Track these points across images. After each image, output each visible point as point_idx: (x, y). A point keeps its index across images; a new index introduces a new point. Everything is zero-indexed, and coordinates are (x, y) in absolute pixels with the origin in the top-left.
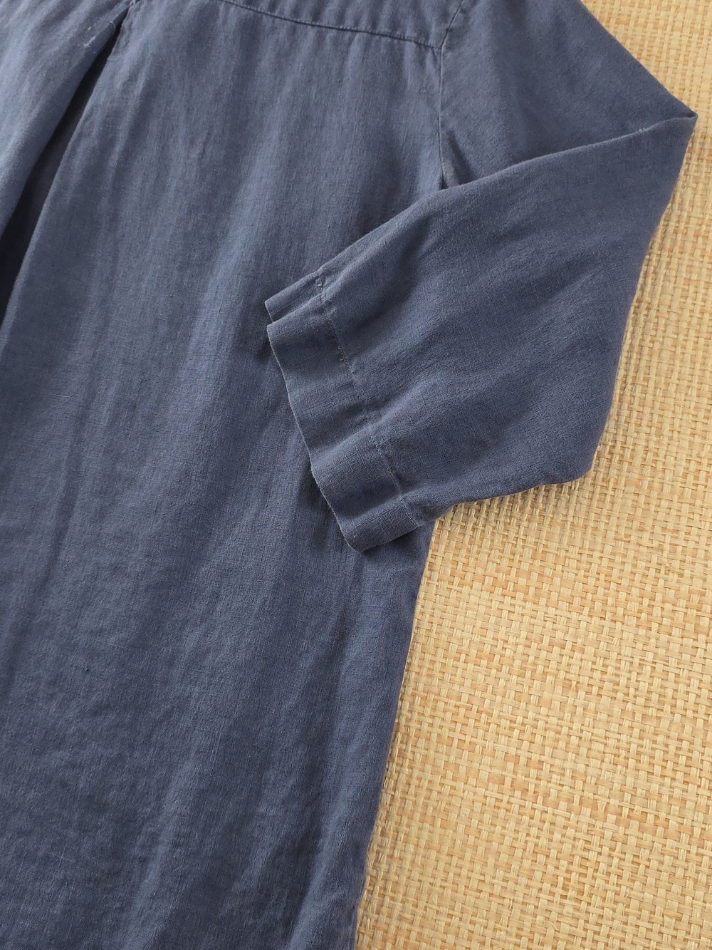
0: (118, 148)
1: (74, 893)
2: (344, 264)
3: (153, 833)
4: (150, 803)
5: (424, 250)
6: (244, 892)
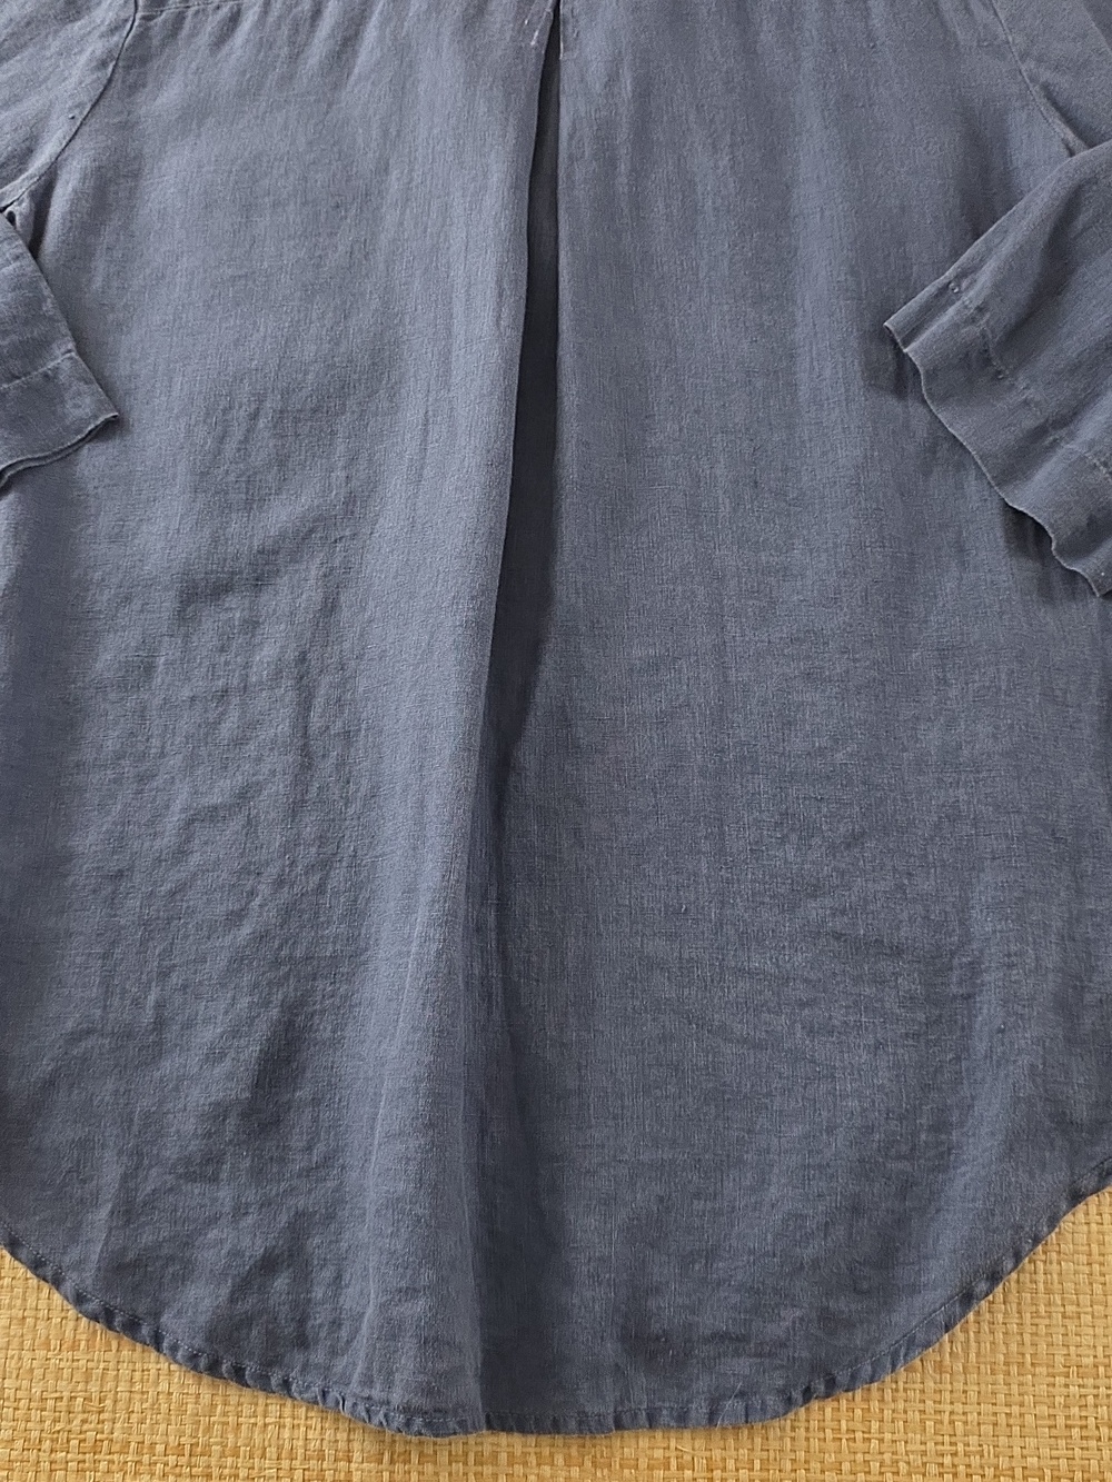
0: (623, 168)
1: (895, 1054)
2: (982, 261)
3: (970, 963)
4: (954, 931)
5: (1080, 227)
6: (1101, 1001)
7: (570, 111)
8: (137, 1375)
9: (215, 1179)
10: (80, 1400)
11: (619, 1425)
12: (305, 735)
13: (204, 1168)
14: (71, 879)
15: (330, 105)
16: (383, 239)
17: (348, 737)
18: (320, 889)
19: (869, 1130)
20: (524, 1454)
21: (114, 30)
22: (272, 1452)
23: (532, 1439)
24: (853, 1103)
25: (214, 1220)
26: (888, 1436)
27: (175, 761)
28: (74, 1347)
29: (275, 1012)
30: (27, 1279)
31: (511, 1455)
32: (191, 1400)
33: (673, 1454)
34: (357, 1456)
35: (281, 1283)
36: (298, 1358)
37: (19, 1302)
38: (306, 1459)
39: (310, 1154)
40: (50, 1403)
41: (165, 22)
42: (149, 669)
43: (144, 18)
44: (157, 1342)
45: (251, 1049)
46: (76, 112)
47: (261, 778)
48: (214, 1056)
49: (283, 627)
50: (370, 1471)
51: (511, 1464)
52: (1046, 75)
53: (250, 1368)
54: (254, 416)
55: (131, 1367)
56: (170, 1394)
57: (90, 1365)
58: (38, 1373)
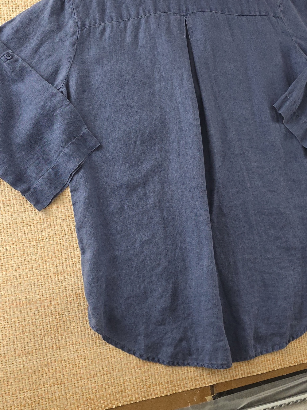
2: (293, 90)
7: (197, 55)
8: (155, 369)
9: (165, 324)
10: (144, 377)
11: (256, 356)
12: (164, 220)
13: (162, 322)
14: (117, 262)
15: (135, 54)
16: (157, 92)
17: (173, 219)
18: (175, 256)
19: (295, 287)
20: (237, 366)
21: (74, 34)
22: (187, 378)
23: (238, 363)
24: (291, 282)
25: (166, 333)
26: (303, 345)
27: (135, 230)
28: (140, 366)
29: (171, 285)
30: (126, 355)
31: (235, 367)
32: (168, 371)
33: (265, 359)
34: (205, 374)
35: (184, 343)
36: (190, 357)
37: (126, 360)
38: (195, 377)
39: (184, 315)
40: (138, 380)
41: (86, 31)
42: (123, 209)
43: (81, 30)
44: (159, 362)
45: (169, 295)
46: (70, 59)
47: (156, 231)
48: (160, 298)
49: (153, 194)
50: (208, 377)
51: (235, 368)
52: (299, 41)
53: (180, 362)
54: (135, 142)
55: (153, 368)
56: (163, 371)
57: (145, 369)
58: (134, 374)
